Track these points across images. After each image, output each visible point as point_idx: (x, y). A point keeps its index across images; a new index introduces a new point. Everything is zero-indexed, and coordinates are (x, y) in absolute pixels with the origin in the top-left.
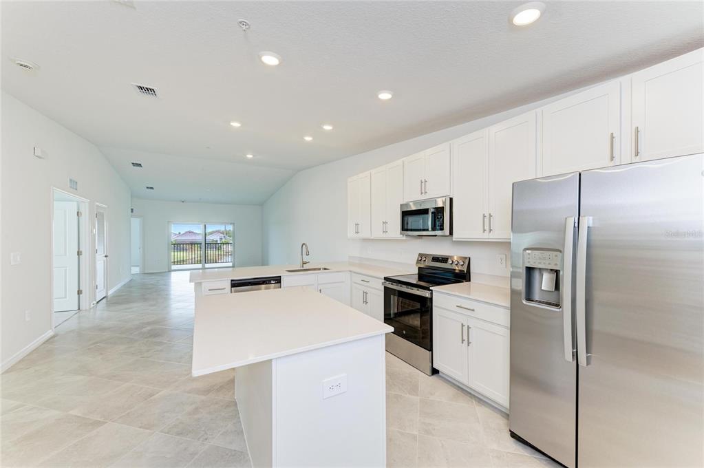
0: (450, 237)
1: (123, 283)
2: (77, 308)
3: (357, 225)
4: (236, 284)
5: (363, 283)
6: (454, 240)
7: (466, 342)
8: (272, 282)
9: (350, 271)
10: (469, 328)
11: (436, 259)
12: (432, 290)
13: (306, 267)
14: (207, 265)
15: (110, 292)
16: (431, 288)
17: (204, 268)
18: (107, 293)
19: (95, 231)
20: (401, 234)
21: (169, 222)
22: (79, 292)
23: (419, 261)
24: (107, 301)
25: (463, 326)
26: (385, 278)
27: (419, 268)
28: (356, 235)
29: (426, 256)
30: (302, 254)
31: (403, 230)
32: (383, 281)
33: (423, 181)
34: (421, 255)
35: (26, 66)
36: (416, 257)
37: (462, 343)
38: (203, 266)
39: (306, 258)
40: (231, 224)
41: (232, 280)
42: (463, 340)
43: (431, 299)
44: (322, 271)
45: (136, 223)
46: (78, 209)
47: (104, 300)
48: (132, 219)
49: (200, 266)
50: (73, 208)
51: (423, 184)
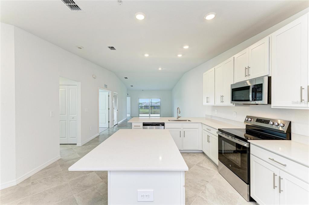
0: (269, 105)
1: (123, 120)
2: (108, 127)
3: (207, 98)
4: (145, 125)
5: (207, 130)
6: (272, 107)
7: (277, 189)
8: (160, 125)
9: (202, 123)
10: (280, 178)
11: (259, 120)
12: (250, 143)
13: (179, 119)
14: (151, 115)
15: (119, 123)
16: (248, 141)
17: (150, 116)
18: (118, 122)
19: (114, 102)
20: (231, 103)
21: (138, 98)
22: (109, 122)
23: (246, 121)
24: (118, 125)
25: (274, 175)
26: (219, 130)
27: (247, 125)
28: (207, 104)
29: (252, 118)
30: (178, 113)
31: (232, 100)
32: (218, 131)
33: (247, 67)
34: (248, 117)
35: (80, 48)
36: (244, 118)
37: (274, 188)
38: (150, 115)
39: (179, 115)
40: (160, 98)
41: (143, 123)
42: (274, 187)
43: (249, 148)
44: (187, 122)
45: (128, 99)
46: (109, 94)
47: (117, 125)
48: (127, 97)
49: (148, 115)
50: (107, 94)
51: (247, 70)
